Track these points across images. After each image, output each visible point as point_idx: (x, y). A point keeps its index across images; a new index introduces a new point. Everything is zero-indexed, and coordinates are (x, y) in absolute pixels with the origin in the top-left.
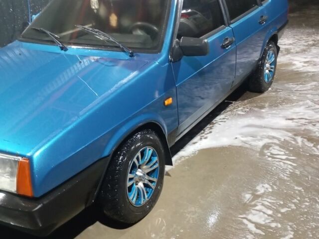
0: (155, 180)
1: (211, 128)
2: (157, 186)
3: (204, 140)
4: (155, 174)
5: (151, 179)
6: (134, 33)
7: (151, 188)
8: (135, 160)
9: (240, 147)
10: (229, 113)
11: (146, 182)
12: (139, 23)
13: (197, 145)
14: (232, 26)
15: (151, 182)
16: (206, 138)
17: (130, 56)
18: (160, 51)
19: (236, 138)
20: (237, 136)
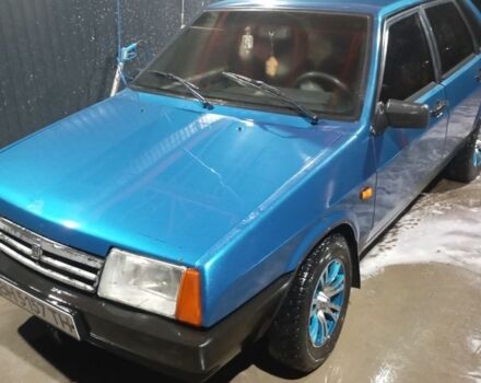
0: (338, 308)
1: (394, 234)
2: (340, 317)
3: (387, 252)
4: (338, 299)
5: (333, 306)
6: (304, 87)
7: (332, 320)
8: (321, 278)
9: (448, 264)
10: (418, 212)
11: (328, 311)
12: (311, 74)
13: (378, 259)
14: (445, 83)
15: (334, 311)
16: (389, 248)
17: (313, 124)
18: (358, 119)
19: (439, 251)
20: (439, 248)
